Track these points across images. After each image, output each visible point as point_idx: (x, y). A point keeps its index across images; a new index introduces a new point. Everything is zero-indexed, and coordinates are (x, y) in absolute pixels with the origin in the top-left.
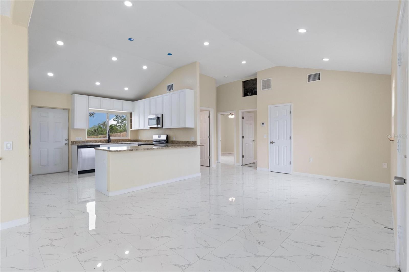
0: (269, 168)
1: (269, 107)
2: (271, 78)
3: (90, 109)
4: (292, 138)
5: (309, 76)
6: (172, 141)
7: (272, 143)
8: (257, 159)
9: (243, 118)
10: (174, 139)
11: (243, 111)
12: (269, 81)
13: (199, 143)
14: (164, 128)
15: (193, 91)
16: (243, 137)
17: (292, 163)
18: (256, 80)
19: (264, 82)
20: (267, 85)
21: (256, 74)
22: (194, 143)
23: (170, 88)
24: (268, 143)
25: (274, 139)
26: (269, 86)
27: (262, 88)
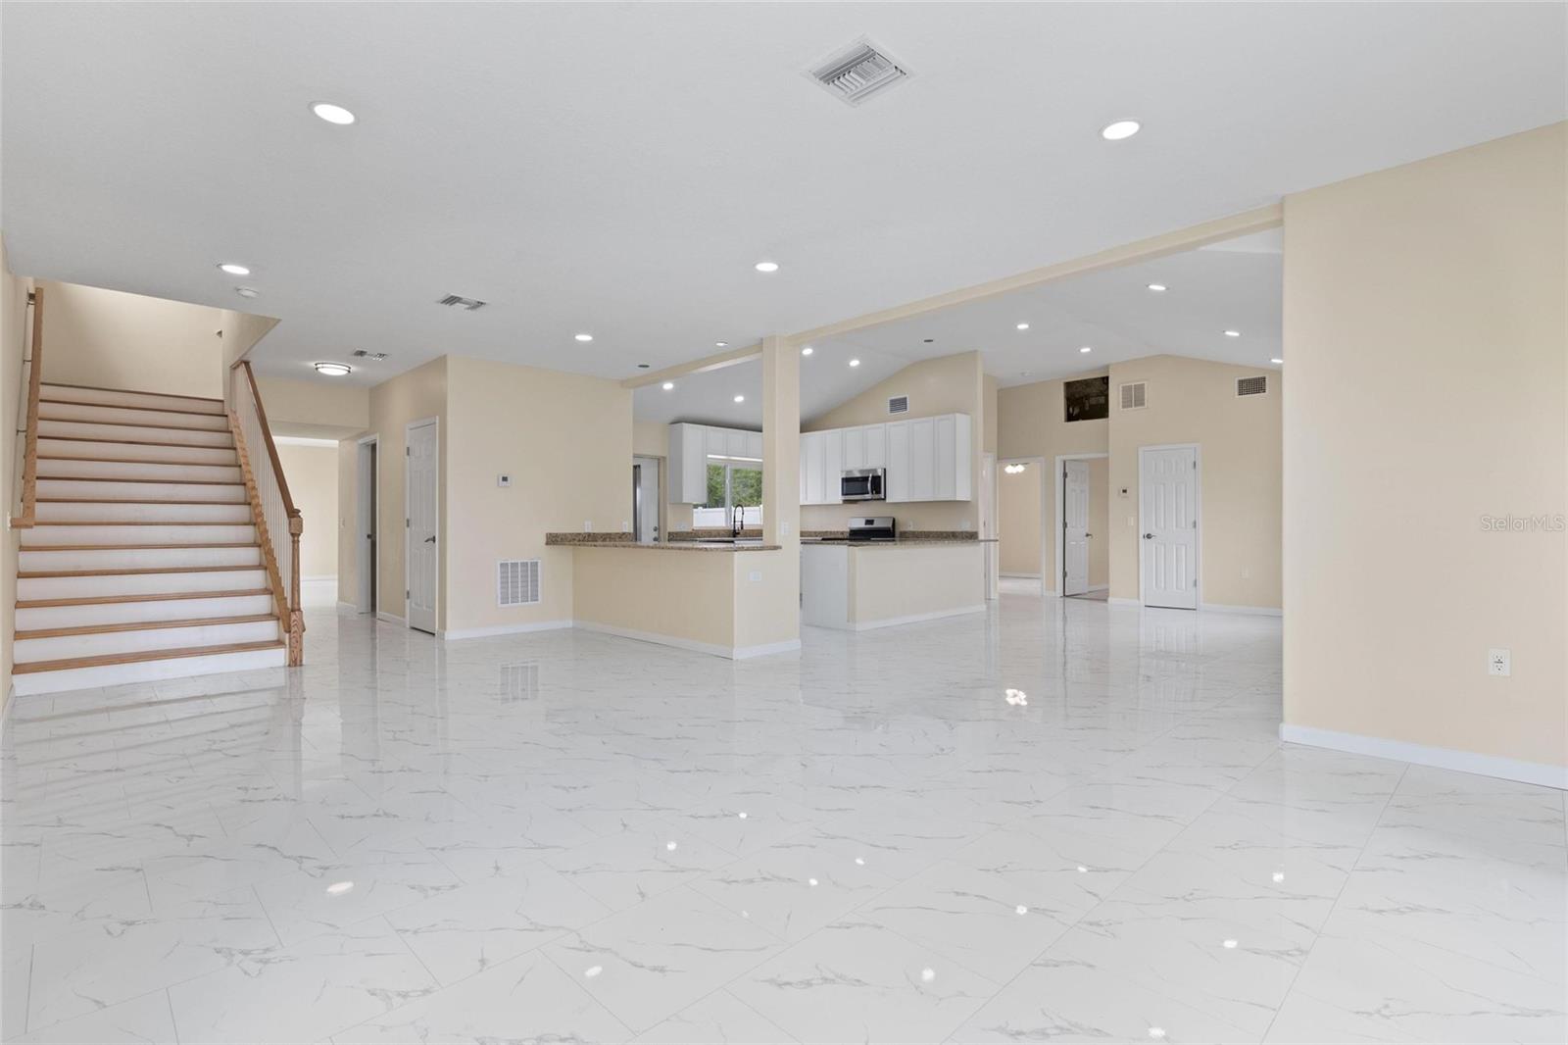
0: (1141, 598)
1: (1140, 453)
2: (1145, 383)
3: (709, 456)
4: (1200, 525)
5: (1241, 382)
6: (905, 533)
7: (1149, 536)
8: (1108, 582)
9: (1065, 475)
10: (911, 529)
11: (1064, 457)
12: (1140, 389)
13: (981, 537)
14: (888, 501)
15: (969, 417)
16: (1065, 525)
17: (1200, 583)
18: (1105, 380)
19: (1127, 390)
20: (1135, 397)
21: (1107, 367)
22: (972, 536)
23: (899, 405)
24: (1138, 537)
25: (1154, 527)
26: (1140, 402)
27: (1121, 404)
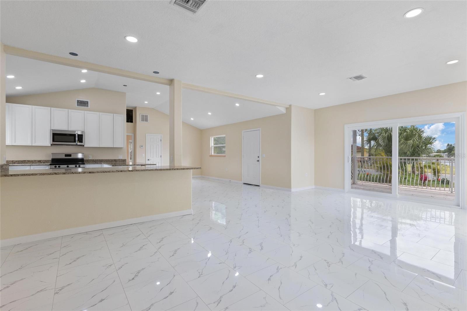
1: (147, 135)
4: (162, 156)
7: (149, 160)
12: (147, 116)
19: (143, 116)
20: (145, 119)
23: (83, 104)
24: (145, 160)
25: (150, 157)
26: (147, 120)
27: (141, 120)
